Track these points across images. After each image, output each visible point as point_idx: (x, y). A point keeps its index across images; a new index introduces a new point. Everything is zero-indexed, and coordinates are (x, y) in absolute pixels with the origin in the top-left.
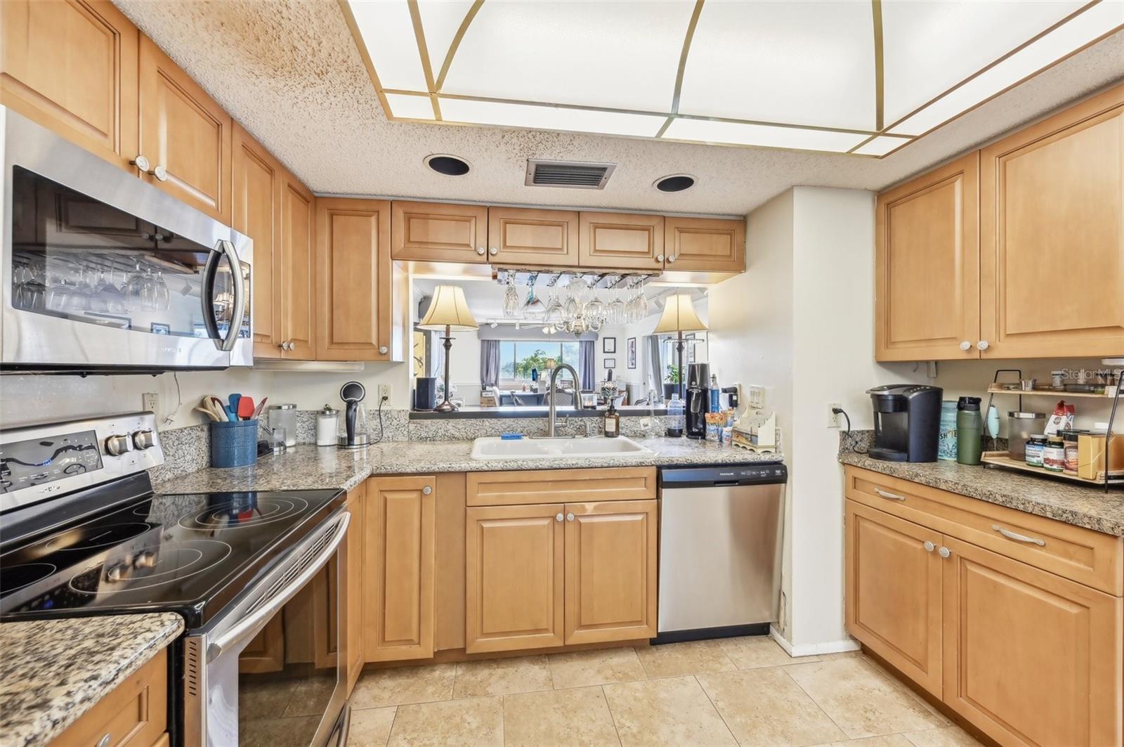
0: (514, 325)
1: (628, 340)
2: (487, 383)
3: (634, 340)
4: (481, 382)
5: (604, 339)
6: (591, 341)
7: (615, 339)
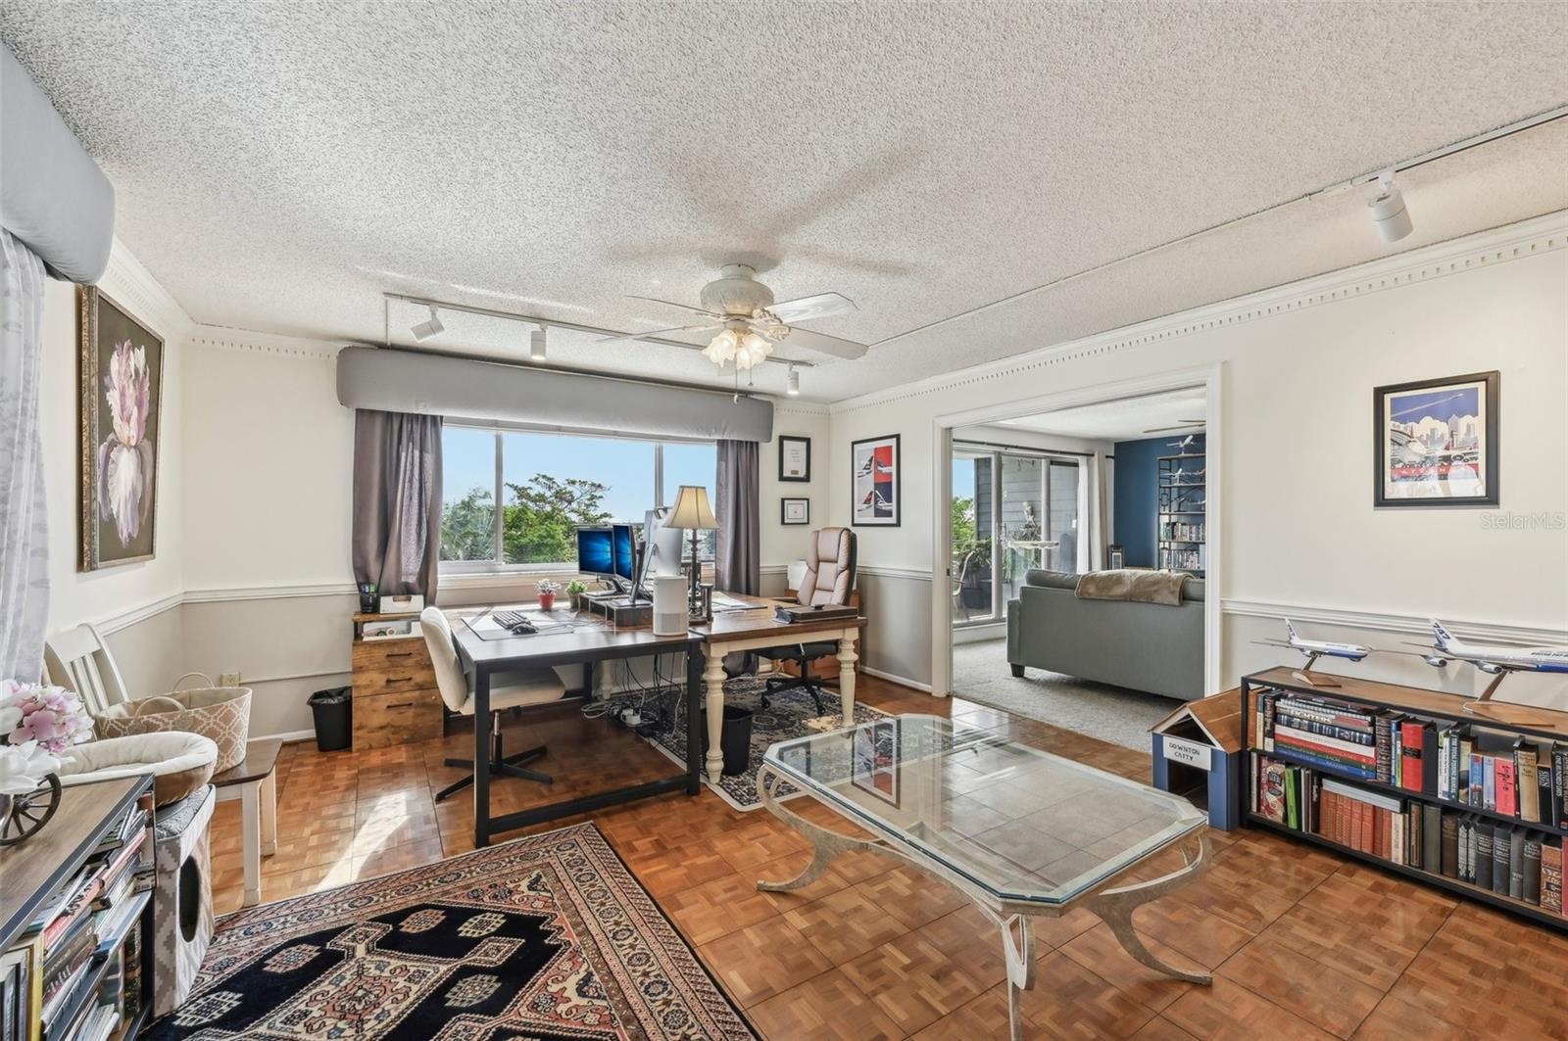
1: (854, 443)
2: (382, 585)
3: (893, 442)
4: (355, 582)
5: (782, 439)
6: (751, 443)
7: (808, 441)
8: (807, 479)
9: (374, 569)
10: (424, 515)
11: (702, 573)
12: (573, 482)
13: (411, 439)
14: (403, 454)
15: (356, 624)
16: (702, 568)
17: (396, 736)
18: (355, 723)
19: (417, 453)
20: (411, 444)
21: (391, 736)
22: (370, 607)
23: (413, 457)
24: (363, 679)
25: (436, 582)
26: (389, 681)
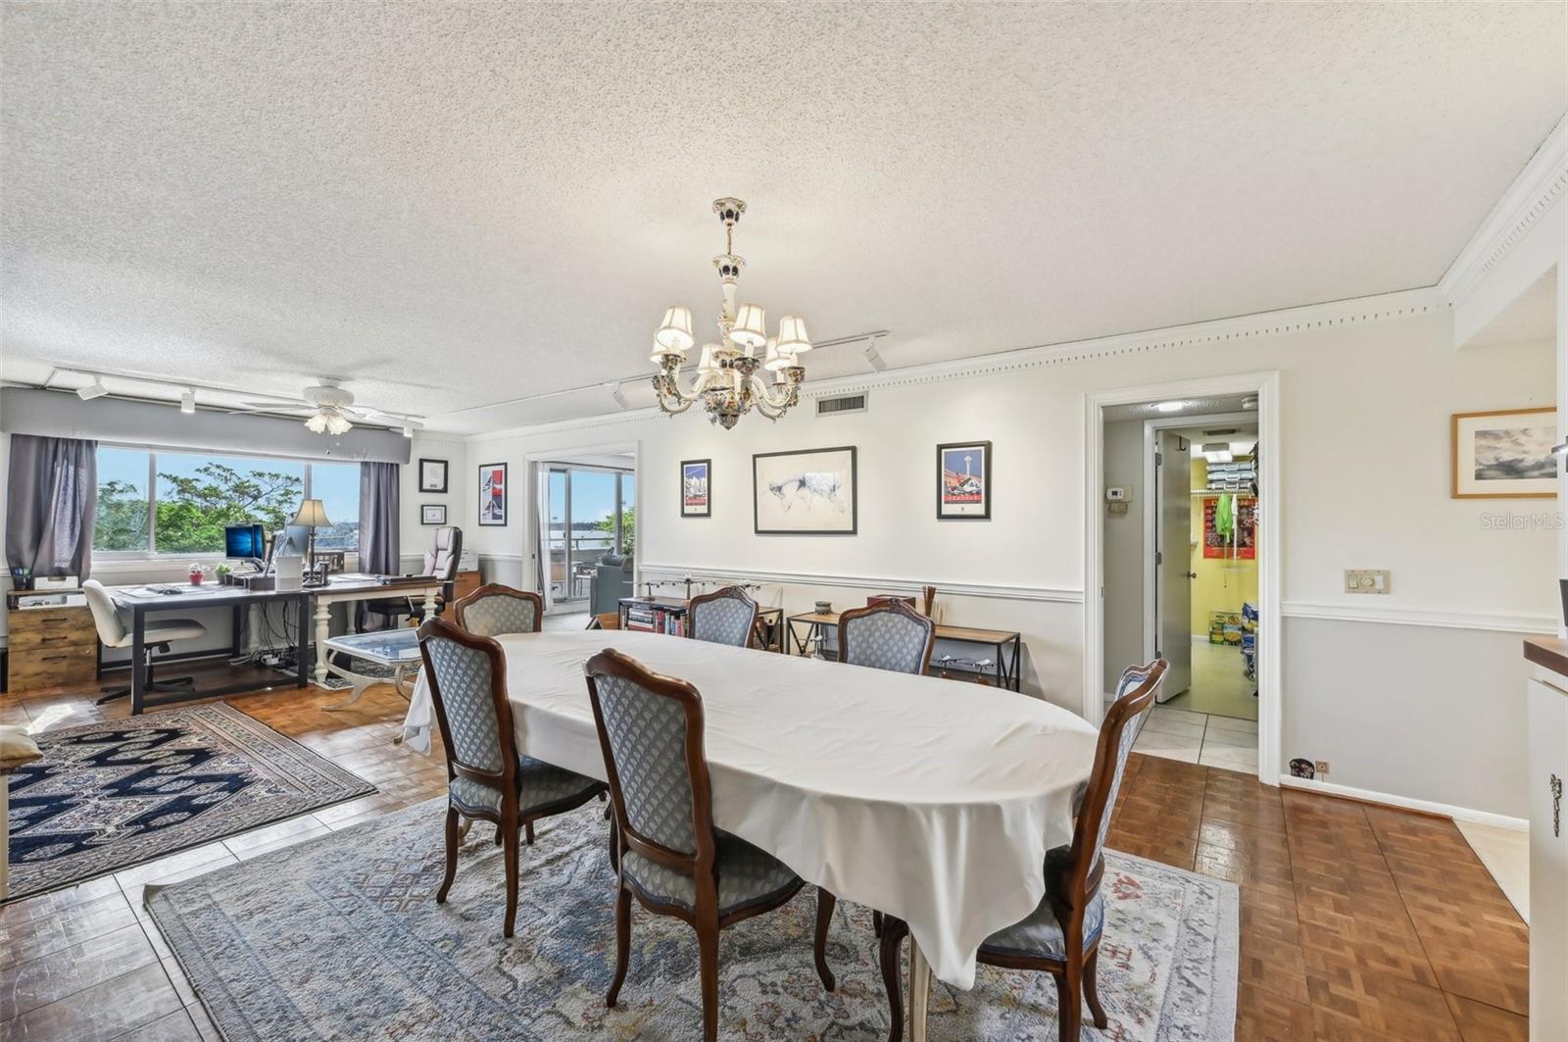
0: (175, 404)
1: (481, 466)
2: (35, 568)
3: (502, 468)
4: (7, 567)
5: (422, 461)
6: (392, 464)
7: (446, 463)
8: (445, 490)
9: (27, 557)
10: (78, 515)
11: (345, 560)
12: (261, 475)
13: (66, 456)
14: (59, 469)
15: (9, 597)
16: (345, 557)
17: (51, 681)
18: (10, 671)
19: (72, 469)
20: (65, 462)
21: (45, 681)
22: (24, 585)
23: (68, 471)
24: (18, 638)
25: (89, 566)
26: (44, 640)
